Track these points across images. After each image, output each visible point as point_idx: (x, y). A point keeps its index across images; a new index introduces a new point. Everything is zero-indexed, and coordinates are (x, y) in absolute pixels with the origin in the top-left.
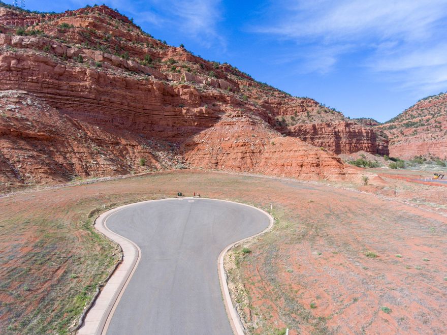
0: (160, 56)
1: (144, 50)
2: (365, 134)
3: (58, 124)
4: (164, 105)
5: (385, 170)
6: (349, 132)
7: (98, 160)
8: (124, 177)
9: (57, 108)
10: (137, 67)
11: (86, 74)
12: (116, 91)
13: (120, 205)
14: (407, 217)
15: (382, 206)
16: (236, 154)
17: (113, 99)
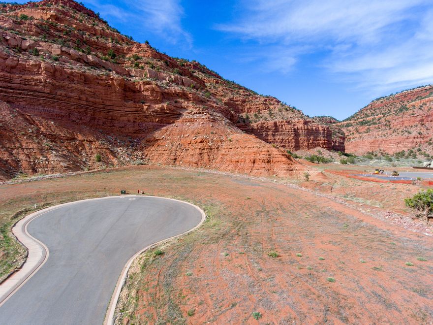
0: (125, 52)
1: (108, 45)
2: (322, 132)
3: (7, 119)
4: (125, 101)
5: (337, 165)
6: (308, 129)
7: (49, 156)
8: (75, 173)
9: (8, 102)
10: (98, 61)
11: (40, 67)
12: (74, 85)
13: (55, 204)
14: (330, 213)
15: (312, 202)
16: (194, 150)
17: (70, 94)
